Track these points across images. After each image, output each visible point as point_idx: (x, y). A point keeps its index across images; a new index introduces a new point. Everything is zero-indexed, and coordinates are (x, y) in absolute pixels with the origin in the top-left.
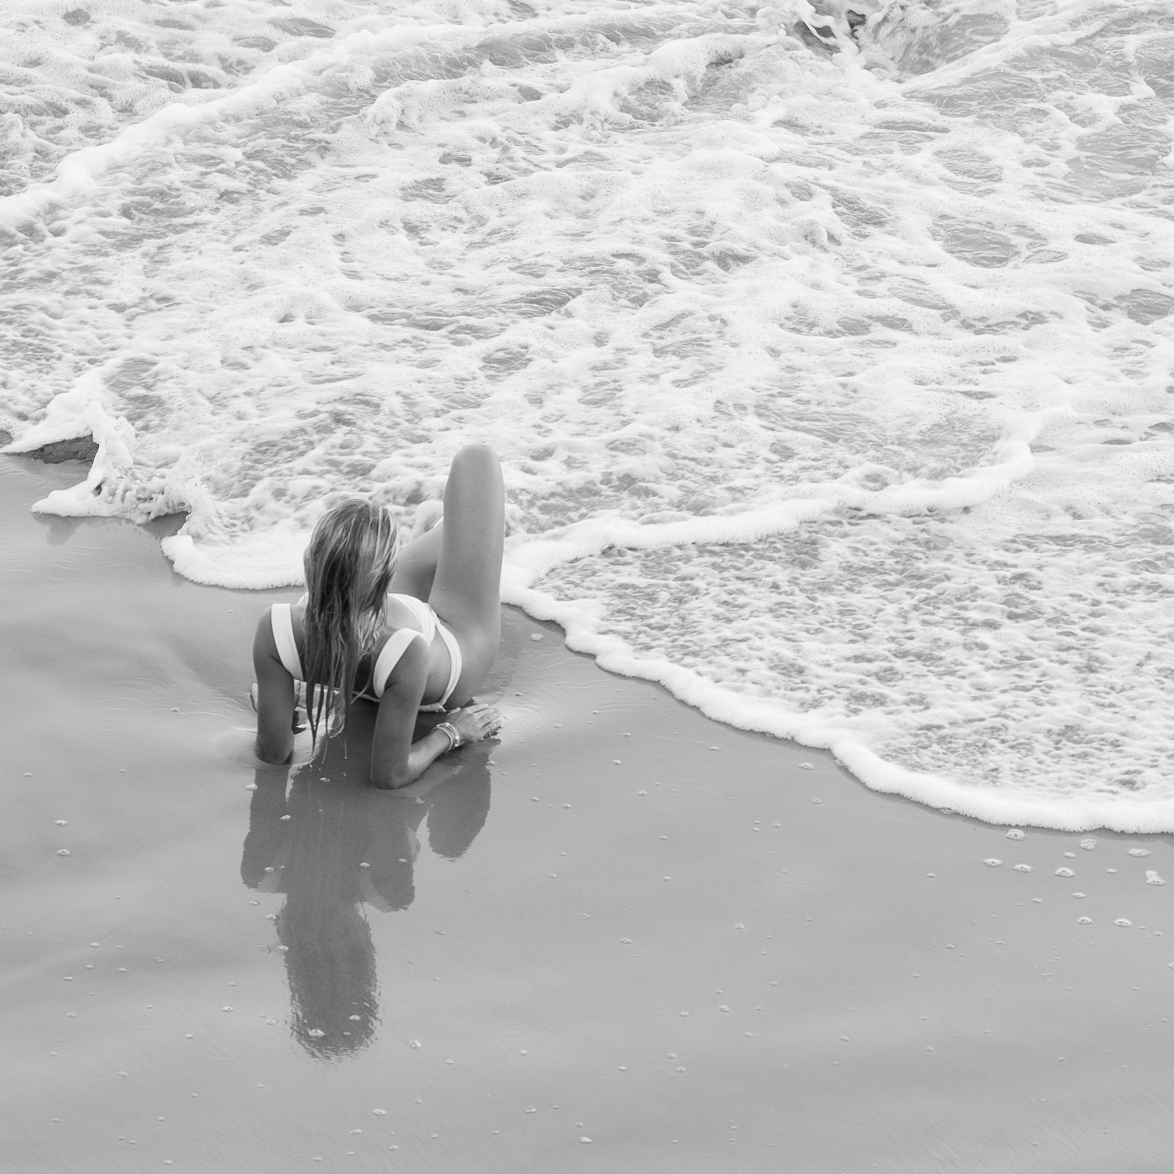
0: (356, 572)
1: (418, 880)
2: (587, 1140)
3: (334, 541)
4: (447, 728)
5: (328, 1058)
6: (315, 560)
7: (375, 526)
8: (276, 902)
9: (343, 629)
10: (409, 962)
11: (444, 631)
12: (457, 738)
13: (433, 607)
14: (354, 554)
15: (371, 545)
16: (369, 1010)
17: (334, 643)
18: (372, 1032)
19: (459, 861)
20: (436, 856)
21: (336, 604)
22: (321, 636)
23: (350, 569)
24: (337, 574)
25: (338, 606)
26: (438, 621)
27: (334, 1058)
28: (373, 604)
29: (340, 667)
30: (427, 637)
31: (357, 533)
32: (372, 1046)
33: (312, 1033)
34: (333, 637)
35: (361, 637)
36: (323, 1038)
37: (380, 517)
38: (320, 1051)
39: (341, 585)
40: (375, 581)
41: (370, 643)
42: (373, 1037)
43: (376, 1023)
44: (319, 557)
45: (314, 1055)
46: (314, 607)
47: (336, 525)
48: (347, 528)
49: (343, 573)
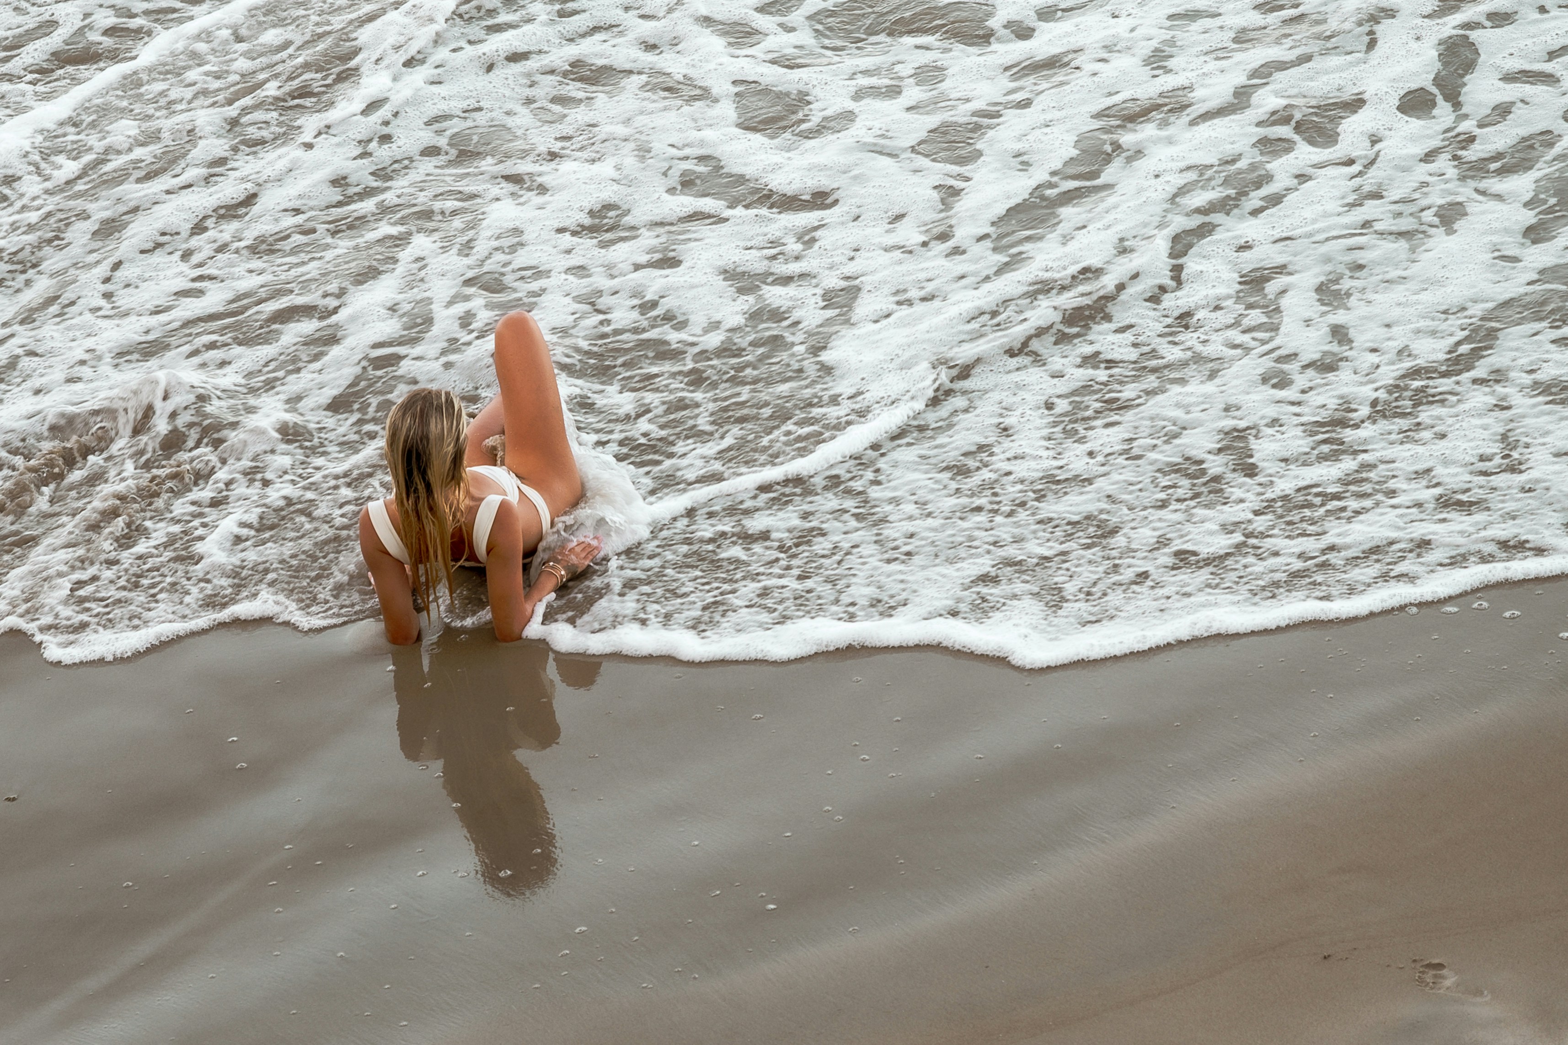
0: (430, 454)
1: (561, 717)
2: (772, 906)
3: (404, 430)
4: (552, 567)
5: (524, 894)
6: (392, 451)
7: (439, 408)
8: (437, 768)
9: (431, 509)
10: (573, 790)
11: (526, 489)
12: (563, 573)
13: (510, 469)
14: (425, 438)
15: (439, 426)
16: (547, 840)
17: (425, 521)
18: (556, 860)
19: (594, 687)
20: (570, 689)
21: (419, 487)
22: (413, 518)
23: (425, 452)
24: (414, 460)
25: (421, 487)
26: (519, 482)
27: (528, 893)
28: (453, 478)
29: (435, 541)
30: (513, 498)
31: (423, 418)
32: (559, 873)
33: (502, 874)
34: (423, 516)
35: (447, 510)
36: (511, 876)
37: (443, 399)
38: (514, 890)
39: (419, 468)
40: (449, 459)
41: (459, 514)
42: (558, 866)
43: (558, 851)
44: (395, 447)
45: (509, 895)
46: (401, 494)
47: (404, 414)
48: (414, 416)
49: (419, 456)
